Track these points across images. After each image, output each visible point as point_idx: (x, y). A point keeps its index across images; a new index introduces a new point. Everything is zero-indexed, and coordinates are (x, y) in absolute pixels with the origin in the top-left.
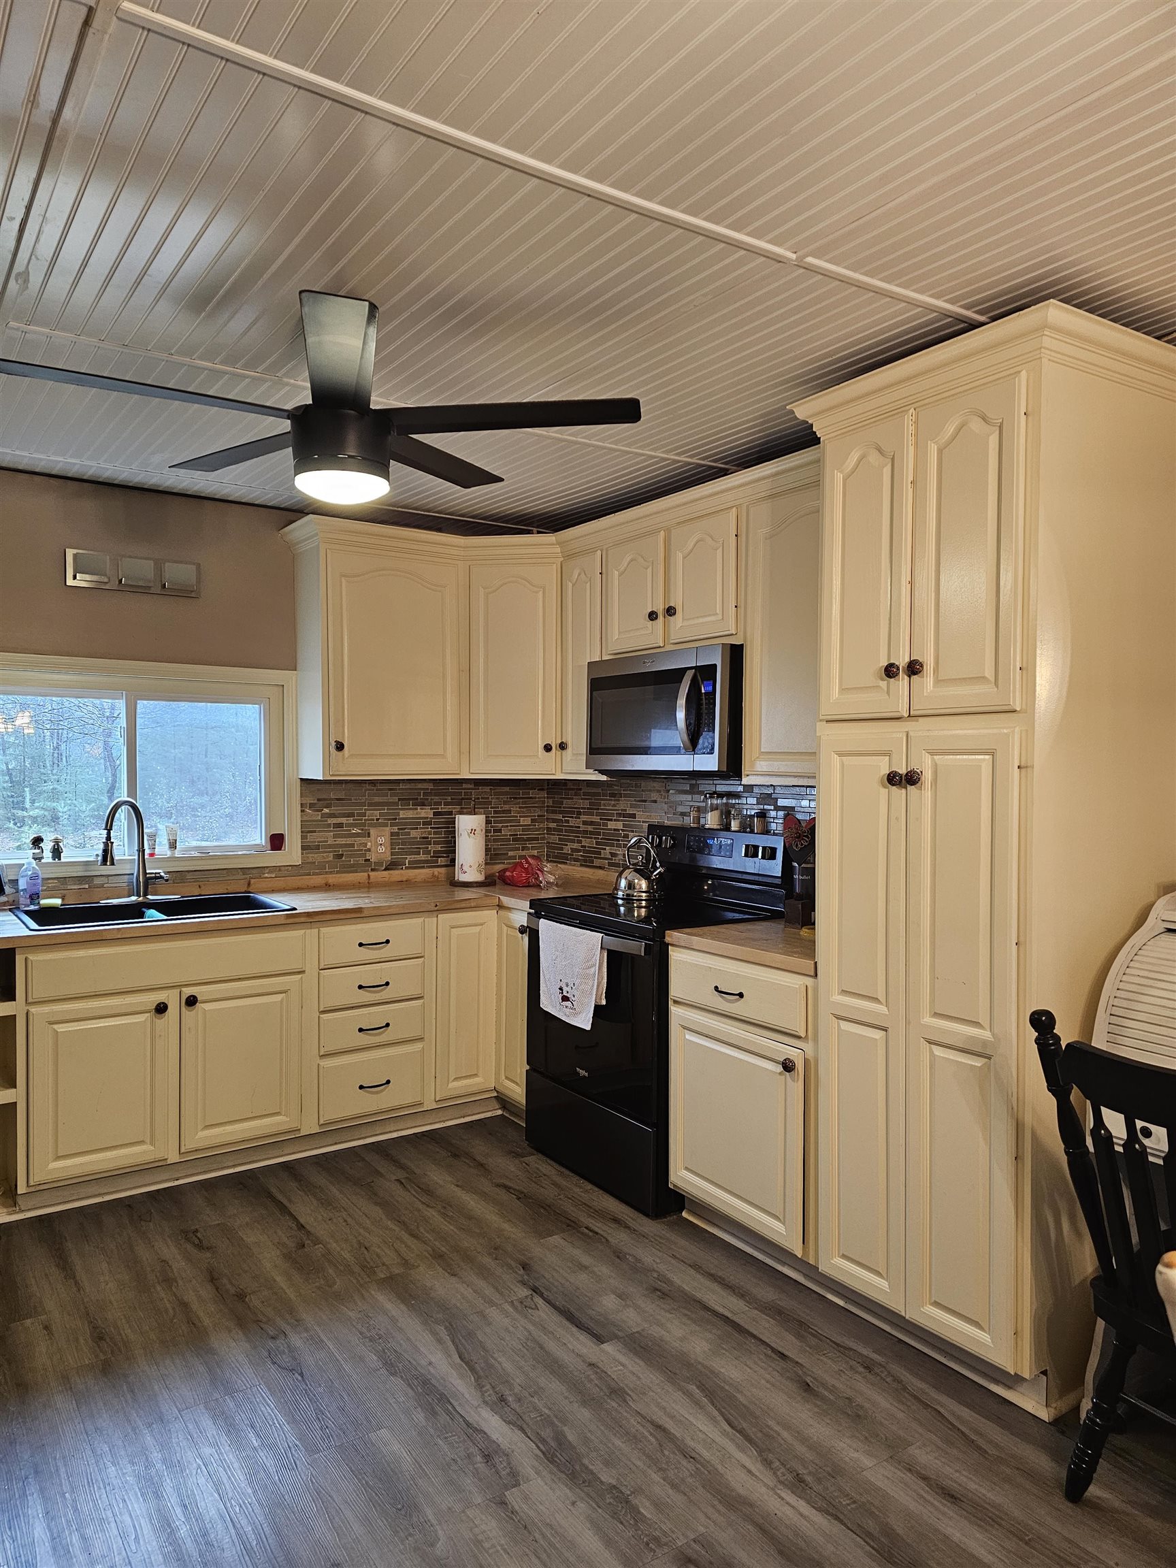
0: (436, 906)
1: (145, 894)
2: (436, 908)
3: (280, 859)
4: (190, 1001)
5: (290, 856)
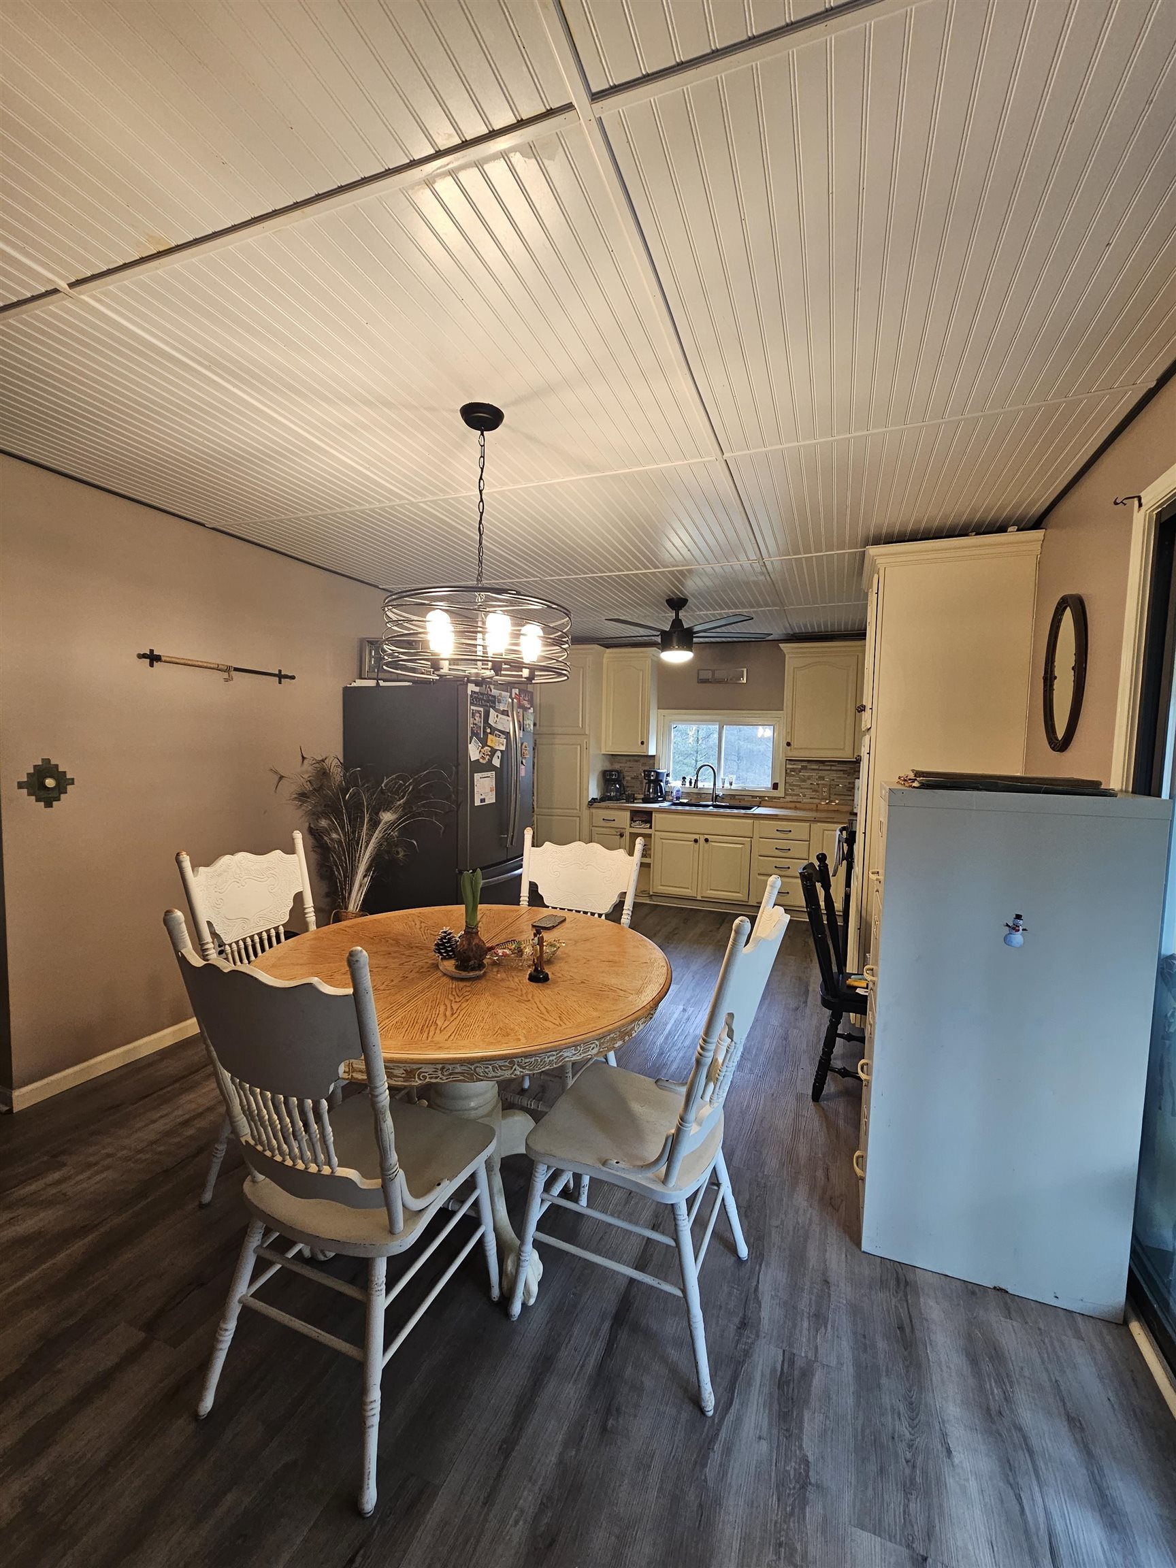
0: (815, 818)
1: (715, 802)
3: (775, 793)
4: (707, 840)
5: (780, 793)
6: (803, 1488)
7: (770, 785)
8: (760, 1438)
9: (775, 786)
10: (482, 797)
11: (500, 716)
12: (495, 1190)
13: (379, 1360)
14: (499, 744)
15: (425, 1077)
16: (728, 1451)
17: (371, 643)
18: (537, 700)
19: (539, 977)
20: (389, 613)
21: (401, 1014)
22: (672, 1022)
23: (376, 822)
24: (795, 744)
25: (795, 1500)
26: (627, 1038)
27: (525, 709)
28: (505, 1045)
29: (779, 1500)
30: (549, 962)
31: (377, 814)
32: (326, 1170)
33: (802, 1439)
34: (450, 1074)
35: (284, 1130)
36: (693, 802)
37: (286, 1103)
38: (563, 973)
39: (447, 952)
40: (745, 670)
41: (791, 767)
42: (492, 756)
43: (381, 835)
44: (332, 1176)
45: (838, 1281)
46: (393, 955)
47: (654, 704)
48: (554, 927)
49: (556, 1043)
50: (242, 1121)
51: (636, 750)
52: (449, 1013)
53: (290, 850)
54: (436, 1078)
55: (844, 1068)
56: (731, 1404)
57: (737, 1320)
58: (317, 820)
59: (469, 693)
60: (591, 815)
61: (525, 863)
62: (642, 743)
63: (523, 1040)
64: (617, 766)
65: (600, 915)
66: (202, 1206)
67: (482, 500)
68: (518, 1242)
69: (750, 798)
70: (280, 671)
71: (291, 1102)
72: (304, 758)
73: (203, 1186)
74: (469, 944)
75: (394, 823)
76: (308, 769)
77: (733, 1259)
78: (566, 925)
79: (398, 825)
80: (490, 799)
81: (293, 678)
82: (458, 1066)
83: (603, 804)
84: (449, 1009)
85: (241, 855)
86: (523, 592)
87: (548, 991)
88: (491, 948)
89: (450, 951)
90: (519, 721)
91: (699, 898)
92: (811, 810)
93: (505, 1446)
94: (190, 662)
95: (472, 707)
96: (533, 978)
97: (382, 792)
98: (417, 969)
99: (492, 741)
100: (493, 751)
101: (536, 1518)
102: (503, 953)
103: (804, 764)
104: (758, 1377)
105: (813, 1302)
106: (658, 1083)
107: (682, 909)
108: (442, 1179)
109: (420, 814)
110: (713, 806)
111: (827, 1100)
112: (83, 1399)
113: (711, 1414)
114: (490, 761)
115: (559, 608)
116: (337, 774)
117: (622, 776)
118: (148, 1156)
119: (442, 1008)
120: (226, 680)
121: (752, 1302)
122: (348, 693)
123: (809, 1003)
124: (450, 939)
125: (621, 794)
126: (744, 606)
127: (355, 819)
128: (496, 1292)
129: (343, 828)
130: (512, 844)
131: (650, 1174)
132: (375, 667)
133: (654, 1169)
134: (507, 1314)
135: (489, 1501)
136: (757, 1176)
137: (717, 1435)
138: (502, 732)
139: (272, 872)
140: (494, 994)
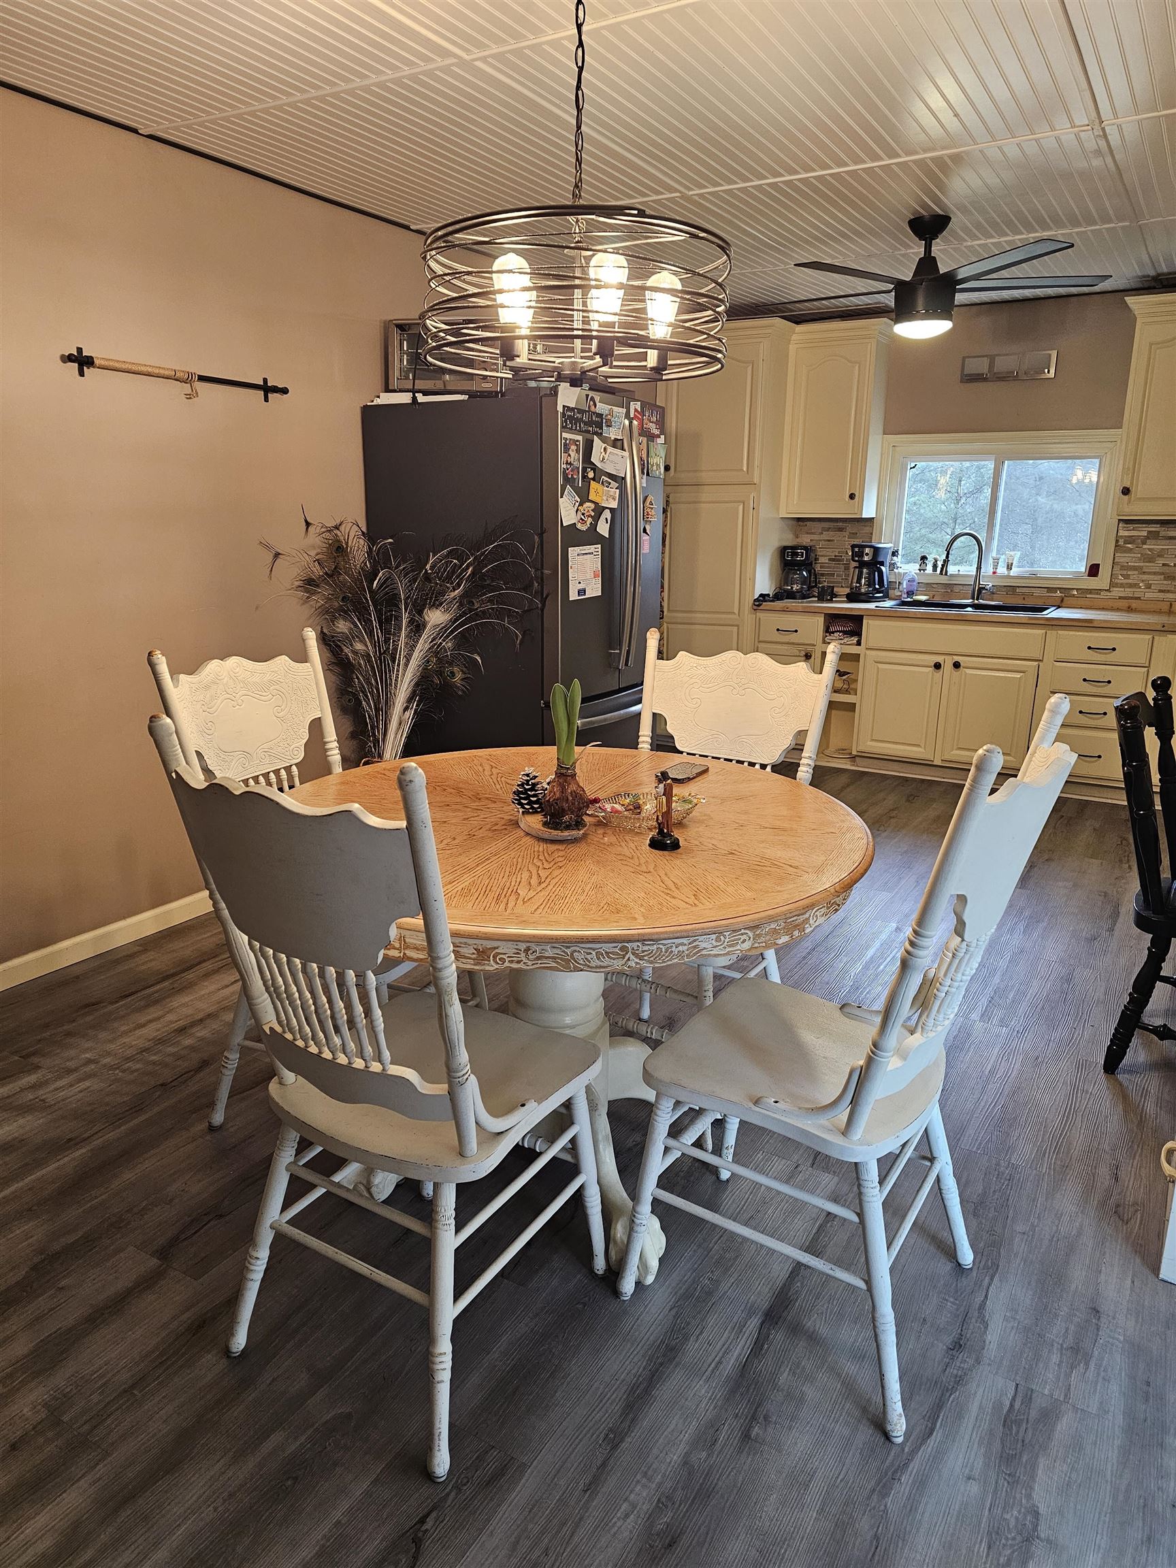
0: (1164, 626)
1: (977, 600)
2: (1163, 629)
3: (1093, 583)
4: (957, 665)
5: (1102, 581)
6: (1028, 1540)
7: (1082, 568)
8: (969, 1478)
9: (1094, 570)
10: (581, 586)
11: (610, 449)
12: (600, 1137)
13: (448, 1310)
14: (607, 496)
15: (503, 960)
16: (921, 1483)
17: (401, 327)
18: (672, 423)
19: (664, 842)
20: (432, 264)
21: (466, 881)
22: (877, 944)
23: (418, 626)
24: (1138, 491)
25: (1013, 1552)
26: (796, 933)
27: (651, 437)
28: (615, 924)
29: (989, 1548)
30: (680, 824)
31: (420, 613)
32: (376, 1067)
33: (1032, 1488)
34: (538, 958)
35: (320, 1011)
36: (937, 599)
37: (322, 975)
38: (701, 840)
39: (530, 803)
40: (1054, 354)
41: (1127, 534)
42: (596, 518)
43: (427, 646)
44: (383, 1075)
45: (1115, 1312)
46: (454, 807)
47: (876, 425)
48: (689, 779)
49: (688, 927)
50: (264, 1003)
51: (839, 509)
52: (534, 881)
53: (301, 656)
54: (519, 962)
55: (1165, 1025)
56: (931, 1434)
57: (948, 1340)
58: (333, 622)
59: (560, 409)
60: (758, 623)
61: (646, 696)
62: (852, 496)
63: (641, 920)
64: (806, 540)
65: (763, 767)
66: (212, 1129)
67: (581, 44)
68: (630, 1203)
69: (1044, 593)
70: (265, 380)
71: (327, 975)
72: (308, 524)
73: (212, 1105)
74: (563, 790)
75: (445, 628)
76: (315, 542)
77: (949, 1266)
78: (710, 776)
79: (452, 632)
80: (594, 589)
81: (284, 391)
82: (548, 948)
83: (779, 604)
84: (535, 877)
85: (234, 661)
86: (648, 212)
87: (678, 862)
88: (596, 801)
89: (535, 802)
90: (641, 459)
91: (937, 762)
92: (1160, 612)
93: (612, 1436)
94: (135, 368)
95: (565, 435)
96: (655, 844)
97: (427, 578)
98: (489, 826)
99: (597, 492)
100: (599, 510)
101: (651, 1517)
102: (613, 808)
103: (1153, 528)
104: (974, 1408)
105: (1070, 1332)
106: (846, 1010)
107: (906, 779)
108: (529, 1099)
109: (484, 614)
110: (976, 607)
111: (1130, 1072)
112: (97, 1318)
113: (900, 1440)
114: (594, 526)
115: (710, 237)
116: (358, 548)
117: (813, 555)
118: (138, 1066)
119: (525, 875)
120: (189, 397)
121: (974, 1320)
122: (371, 415)
123: (1116, 933)
124: (534, 785)
125: (810, 588)
126: (1058, 223)
127: (388, 620)
128: (600, 1264)
129: (371, 634)
130: (626, 664)
131: (823, 1120)
132: (409, 370)
133: (830, 1114)
134: (616, 1293)
135: (592, 1487)
136: (998, 1164)
137: (906, 1465)
138: (612, 477)
139: (277, 687)
140: (598, 862)
